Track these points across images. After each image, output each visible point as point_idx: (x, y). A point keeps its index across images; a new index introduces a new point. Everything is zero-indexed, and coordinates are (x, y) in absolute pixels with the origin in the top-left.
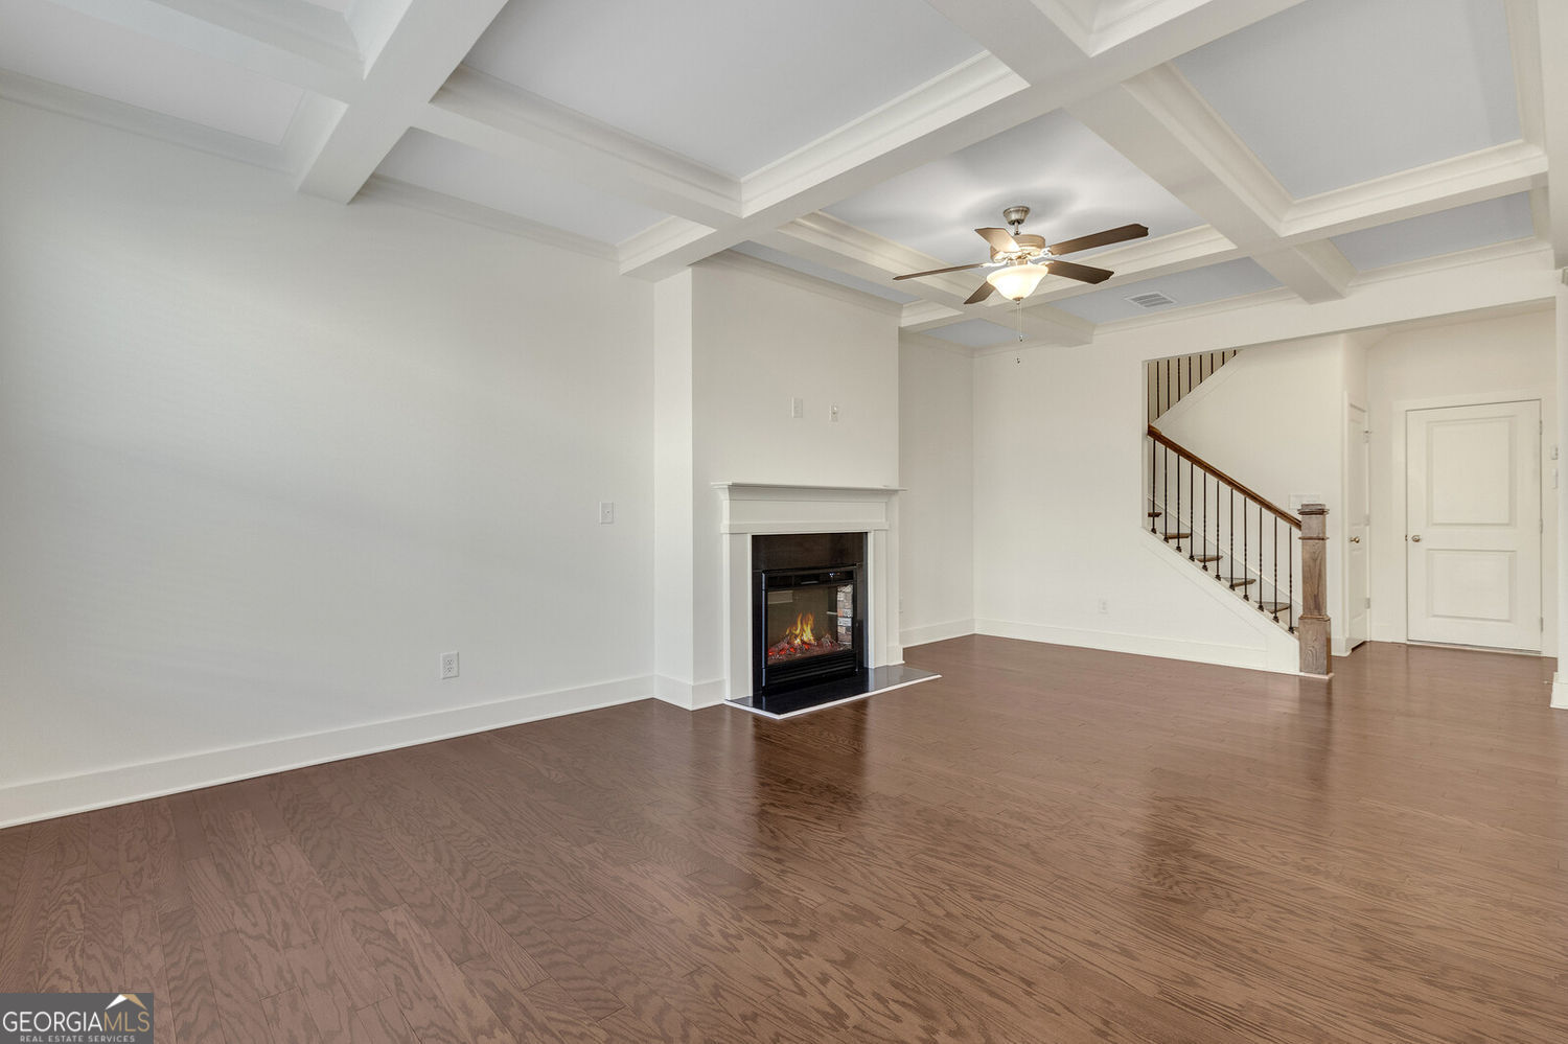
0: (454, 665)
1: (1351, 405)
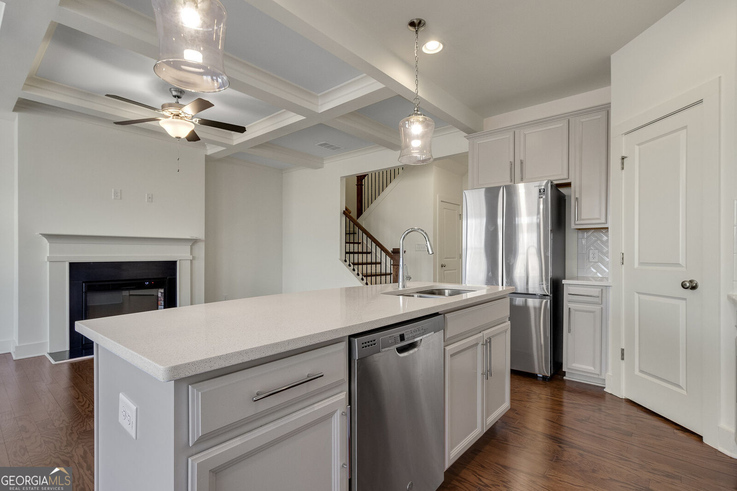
1: (442, 201)
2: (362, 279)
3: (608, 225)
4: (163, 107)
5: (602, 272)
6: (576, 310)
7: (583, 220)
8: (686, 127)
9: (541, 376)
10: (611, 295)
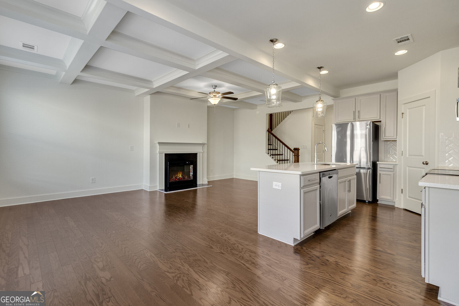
0: (94, 180)
1: (315, 124)
2: (277, 162)
3: (397, 139)
4: (210, 93)
5: (395, 158)
6: (383, 174)
7: (387, 137)
8: (425, 105)
9: (367, 201)
10: (398, 168)
